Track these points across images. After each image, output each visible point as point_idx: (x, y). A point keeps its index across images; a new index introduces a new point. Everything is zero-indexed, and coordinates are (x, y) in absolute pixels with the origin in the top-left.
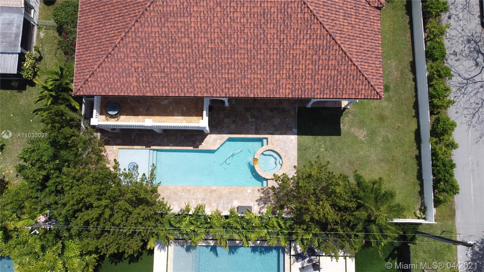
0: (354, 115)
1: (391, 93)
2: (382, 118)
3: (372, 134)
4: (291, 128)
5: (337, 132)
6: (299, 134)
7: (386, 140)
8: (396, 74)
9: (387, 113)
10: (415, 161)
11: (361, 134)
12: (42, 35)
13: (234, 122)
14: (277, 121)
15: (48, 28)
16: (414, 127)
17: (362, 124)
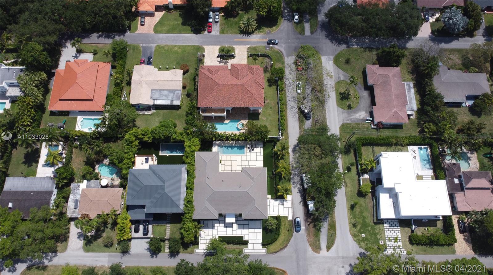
0: (263, 114)
1: (272, 109)
2: (270, 115)
3: (267, 119)
4: (246, 118)
5: (259, 120)
6: (249, 119)
7: (271, 120)
8: (274, 104)
9: (271, 114)
10: (278, 126)
11: (264, 119)
12: (182, 96)
13: (232, 116)
14: (243, 116)
15: (184, 95)
16: (278, 117)
17: (264, 116)
